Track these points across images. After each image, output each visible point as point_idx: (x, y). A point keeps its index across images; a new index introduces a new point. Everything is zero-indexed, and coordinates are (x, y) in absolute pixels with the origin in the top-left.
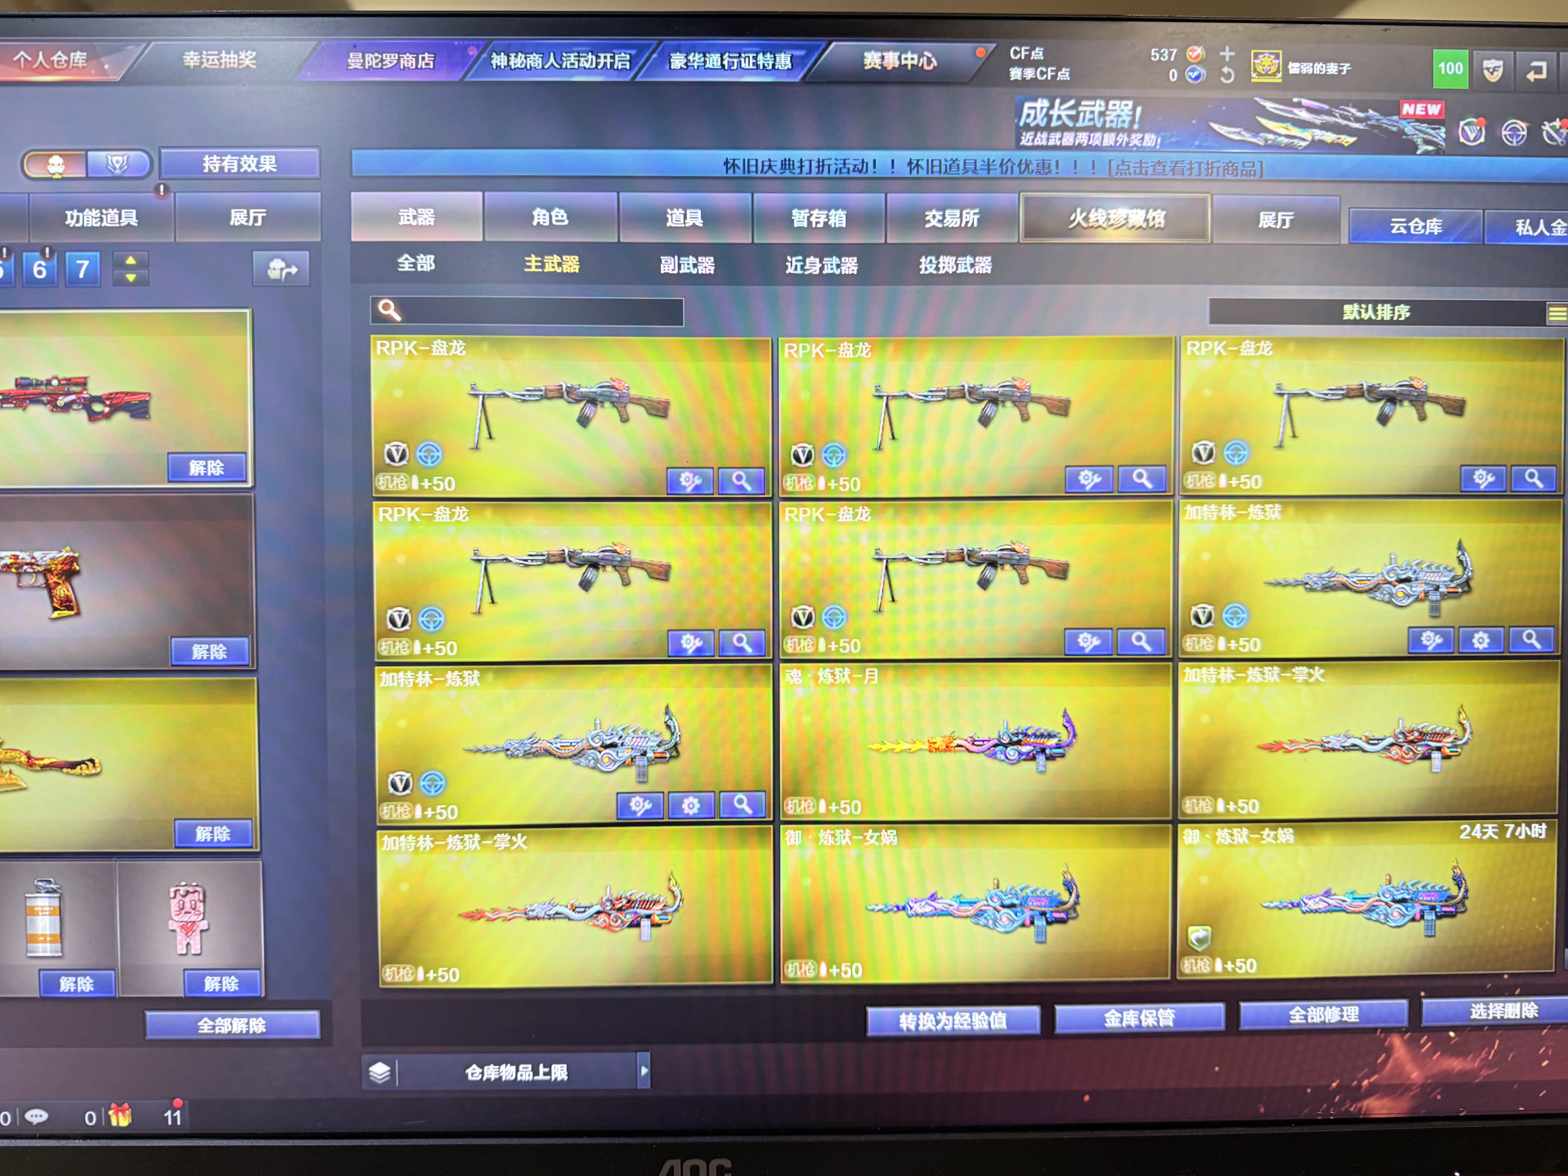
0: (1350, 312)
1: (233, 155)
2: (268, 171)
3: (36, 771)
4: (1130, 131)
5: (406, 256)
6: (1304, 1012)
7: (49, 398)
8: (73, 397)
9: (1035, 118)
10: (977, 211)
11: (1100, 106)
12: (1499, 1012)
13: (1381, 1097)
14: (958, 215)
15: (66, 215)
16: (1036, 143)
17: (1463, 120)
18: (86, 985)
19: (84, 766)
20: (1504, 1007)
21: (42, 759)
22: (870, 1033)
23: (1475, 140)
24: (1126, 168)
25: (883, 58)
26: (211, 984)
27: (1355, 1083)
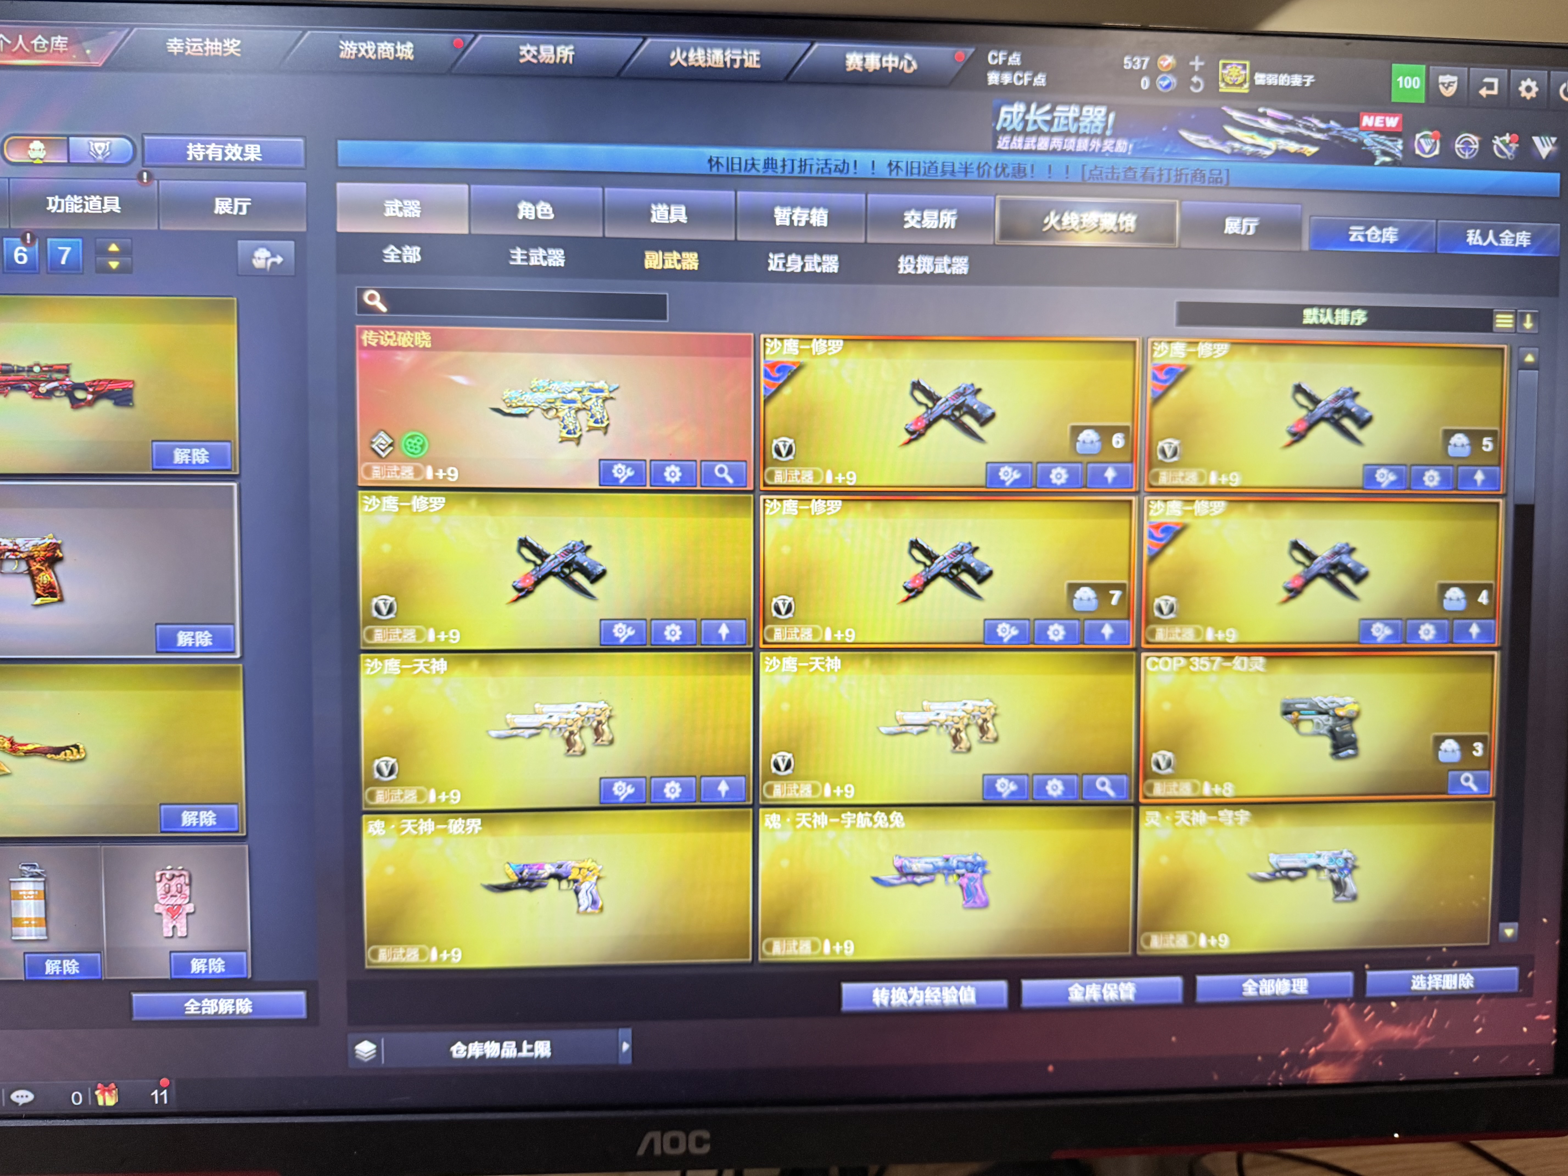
0: (1310, 316)
1: (217, 143)
2: (252, 160)
3: (20, 756)
4: (1103, 137)
5: (392, 247)
6: (1255, 985)
7: (30, 385)
8: (56, 384)
9: (1012, 122)
10: (954, 212)
11: (1074, 112)
12: (1437, 983)
13: (1327, 1064)
14: (936, 217)
15: (48, 201)
16: (1012, 147)
17: (1419, 132)
18: (71, 967)
19: (68, 751)
20: (1442, 978)
21: (26, 745)
22: (845, 1007)
23: (1430, 152)
24: (1098, 173)
25: (864, 59)
26: (197, 966)
27: (1302, 1051)
